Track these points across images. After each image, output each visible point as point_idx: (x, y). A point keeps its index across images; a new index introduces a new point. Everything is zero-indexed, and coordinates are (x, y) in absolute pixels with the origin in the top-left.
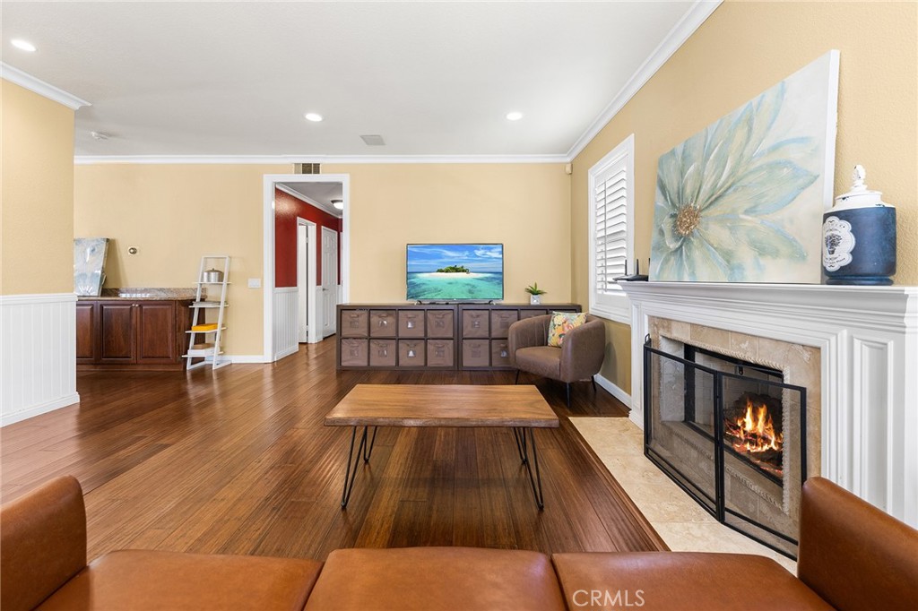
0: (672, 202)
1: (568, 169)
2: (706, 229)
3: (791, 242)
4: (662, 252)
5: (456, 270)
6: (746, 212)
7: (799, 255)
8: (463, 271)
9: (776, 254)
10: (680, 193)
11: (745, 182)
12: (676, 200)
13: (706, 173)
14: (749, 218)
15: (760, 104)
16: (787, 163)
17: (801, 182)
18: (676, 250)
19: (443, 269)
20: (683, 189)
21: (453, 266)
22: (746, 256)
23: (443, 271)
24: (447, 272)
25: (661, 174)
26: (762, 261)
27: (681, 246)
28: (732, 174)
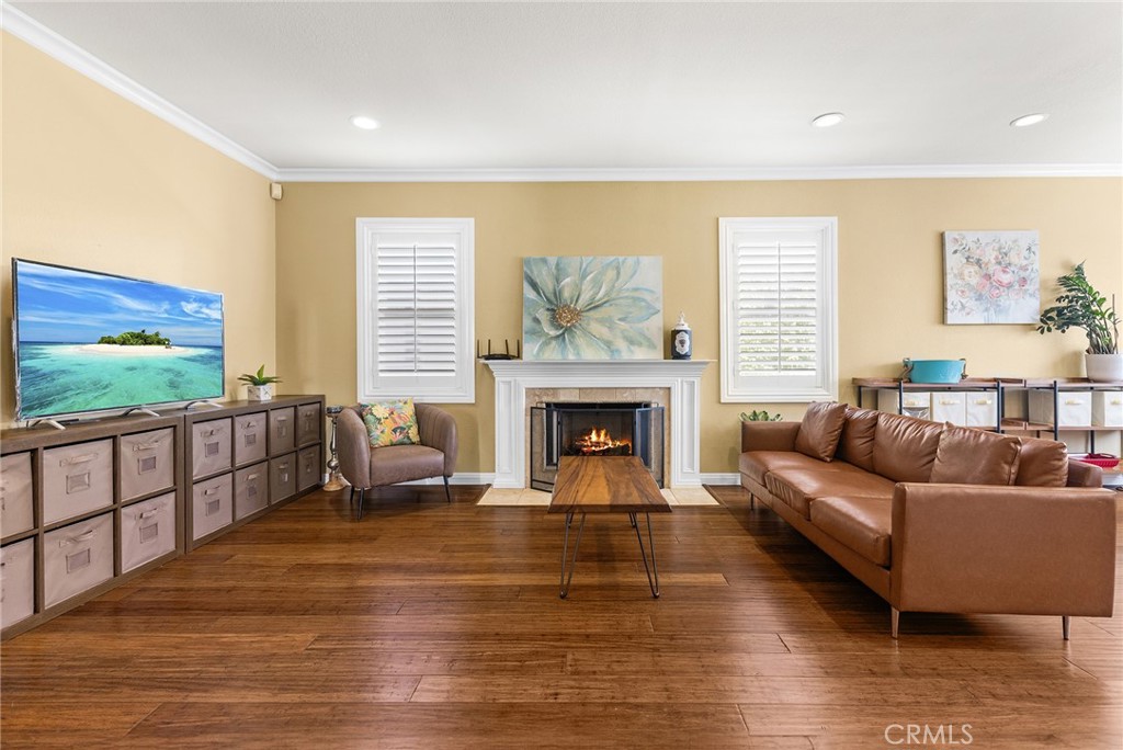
0: (548, 300)
1: (277, 192)
2: (588, 325)
3: (649, 340)
4: (540, 336)
5: (145, 340)
6: (620, 320)
7: (652, 346)
8: (159, 343)
9: (640, 345)
10: (557, 294)
11: (617, 302)
12: (553, 299)
13: (583, 287)
14: (622, 323)
15: (624, 262)
16: (644, 300)
17: (652, 311)
18: (558, 337)
19: (115, 336)
20: (560, 293)
21: (137, 331)
22: (621, 344)
23: (114, 343)
24: (123, 343)
25: (529, 272)
26: (632, 348)
27: (563, 334)
28: (607, 294)
